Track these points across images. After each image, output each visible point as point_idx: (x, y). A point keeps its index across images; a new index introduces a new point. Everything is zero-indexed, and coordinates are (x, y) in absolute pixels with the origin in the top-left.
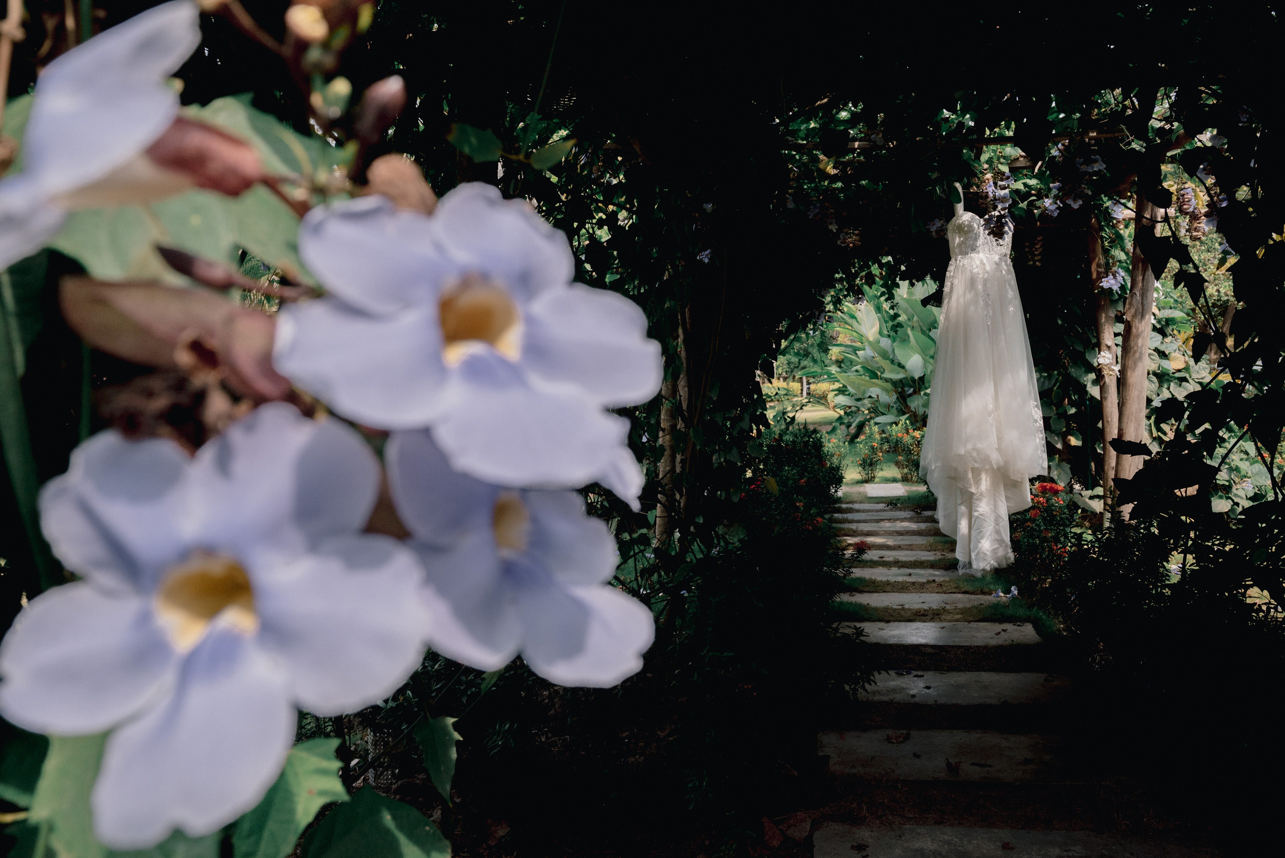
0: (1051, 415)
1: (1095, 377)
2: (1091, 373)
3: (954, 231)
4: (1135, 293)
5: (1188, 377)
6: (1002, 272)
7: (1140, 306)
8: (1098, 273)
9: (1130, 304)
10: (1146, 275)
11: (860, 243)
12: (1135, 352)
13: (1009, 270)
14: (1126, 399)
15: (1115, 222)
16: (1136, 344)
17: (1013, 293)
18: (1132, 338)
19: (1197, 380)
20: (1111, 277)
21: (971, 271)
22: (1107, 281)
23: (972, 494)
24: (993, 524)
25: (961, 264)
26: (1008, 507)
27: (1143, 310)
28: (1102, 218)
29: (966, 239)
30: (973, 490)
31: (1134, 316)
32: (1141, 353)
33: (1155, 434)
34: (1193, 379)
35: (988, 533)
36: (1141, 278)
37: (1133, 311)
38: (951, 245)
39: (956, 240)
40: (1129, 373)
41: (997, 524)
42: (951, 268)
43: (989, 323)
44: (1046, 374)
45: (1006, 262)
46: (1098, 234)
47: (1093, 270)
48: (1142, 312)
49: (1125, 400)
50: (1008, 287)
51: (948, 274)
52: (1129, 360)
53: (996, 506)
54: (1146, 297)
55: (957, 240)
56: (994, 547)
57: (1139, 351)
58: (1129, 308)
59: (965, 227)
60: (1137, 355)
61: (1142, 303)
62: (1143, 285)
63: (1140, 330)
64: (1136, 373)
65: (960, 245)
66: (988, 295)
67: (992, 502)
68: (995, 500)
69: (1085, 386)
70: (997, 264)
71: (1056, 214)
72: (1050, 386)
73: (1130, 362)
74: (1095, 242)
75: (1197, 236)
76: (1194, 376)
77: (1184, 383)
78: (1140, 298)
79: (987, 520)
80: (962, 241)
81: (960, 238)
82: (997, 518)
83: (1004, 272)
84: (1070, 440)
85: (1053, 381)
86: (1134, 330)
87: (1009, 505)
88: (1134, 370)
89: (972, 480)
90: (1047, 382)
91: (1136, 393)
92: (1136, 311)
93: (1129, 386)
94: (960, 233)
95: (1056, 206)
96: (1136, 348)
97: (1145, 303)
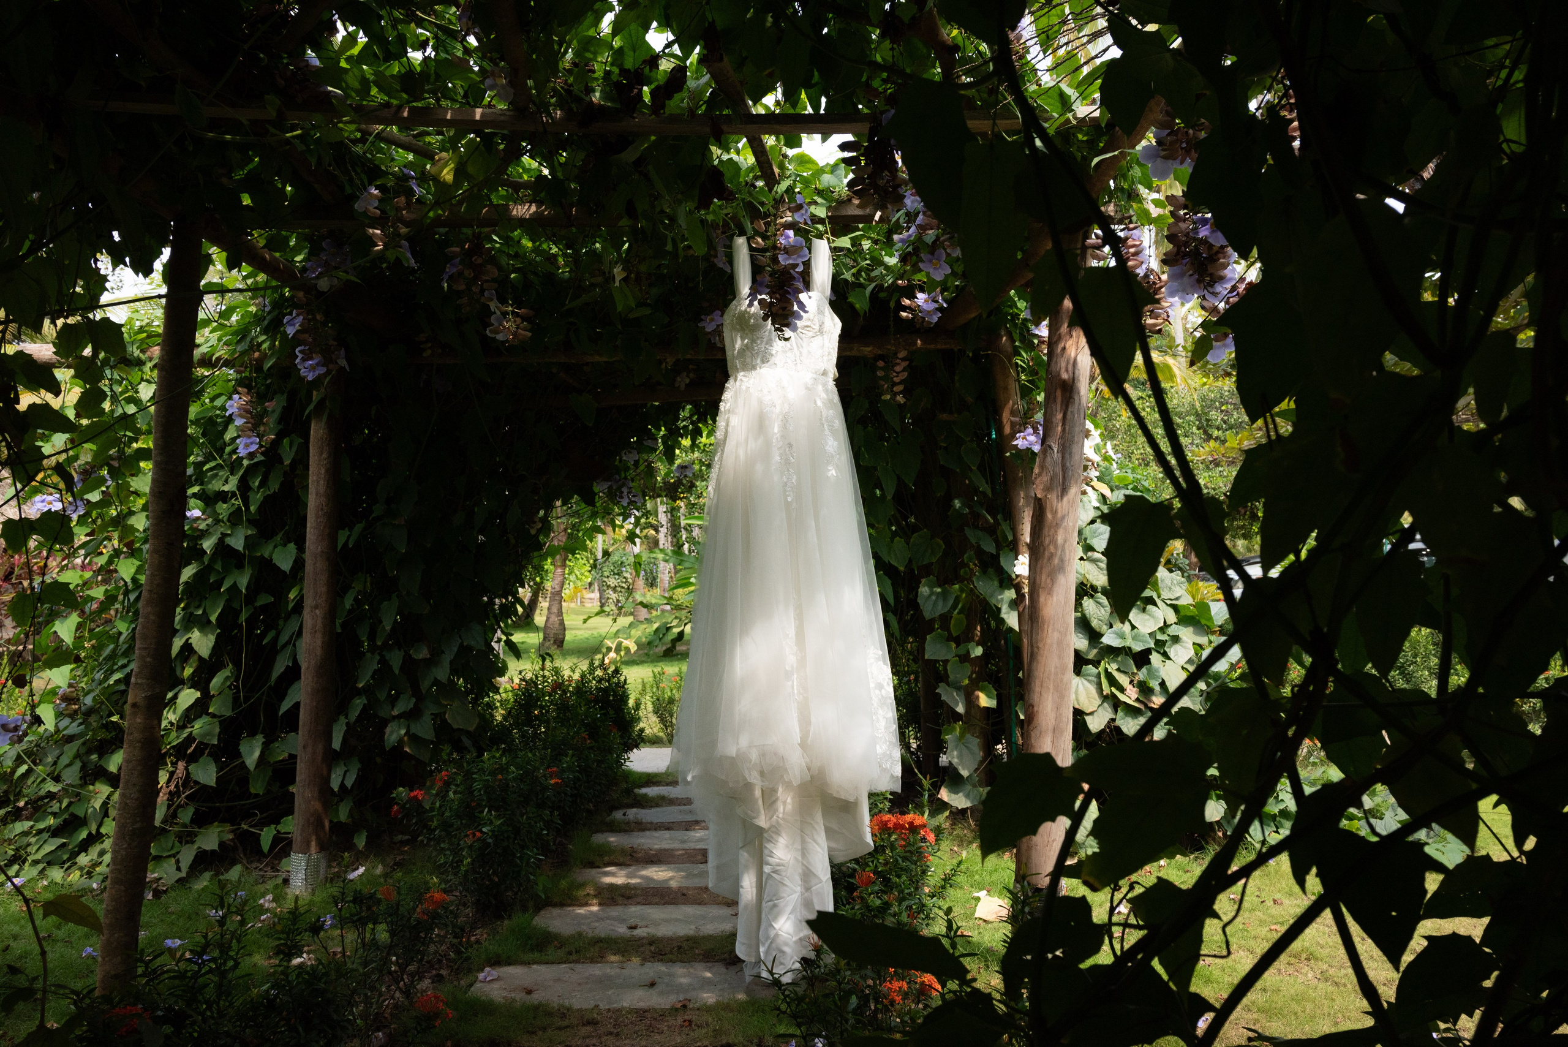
0: (949, 657)
1: (1014, 596)
2: (1009, 589)
3: (734, 328)
4: (1050, 447)
5: (1155, 597)
6: (815, 403)
7: (1059, 469)
8: (1013, 424)
9: (1042, 467)
10: (1069, 413)
11: (529, 334)
12: (1052, 556)
13: (831, 401)
14: (1038, 648)
15: (1036, 341)
16: (1053, 541)
17: (836, 443)
18: (1045, 531)
19: (1169, 602)
20: (1030, 430)
21: (760, 402)
22: (1024, 438)
23: (761, 830)
24: (799, 889)
25: (744, 387)
26: (830, 850)
27: (1064, 477)
28: (1016, 336)
29: (753, 341)
30: (762, 822)
31: (1048, 489)
32: (1062, 560)
33: (1106, 690)
34: (1163, 600)
35: (789, 909)
36: (1060, 416)
37: (1045, 478)
38: (729, 353)
39: (736, 344)
40: (1042, 599)
41: (808, 889)
42: (727, 396)
43: (789, 499)
44: (939, 590)
45: (825, 385)
46: (1010, 361)
47: (1005, 421)
48: (1064, 483)
49: (1035, 650)
50: (827, 432)
51: (722, 406)
52: (1041, 573)
53: (804, 852)
54: (1070, 454)
55: (738, 344)
56: (802, 935)
57: (1059, 552)
58: (1040, 474)
59: (750, 318)
60: (1056, 561)
61: (1064, 466)
62: (1064, 430)
63: (1059, 515)
64: (1055, 598)
65: (742, 352)
66: (790, 446)
67: (798, 846)
68: (803, 842)
69: (999, 610)
70: (807, 388)
71: (935, 319)
72: (946, 610)
73: (1043, 577)
74: (1007, 375)
75: (1155, 325)
76: (1165, 594)
77: (1150, 607)
78: (1060, 455)
79: (787, 882)
80: (746, 345)
81: (743, 339)
82: (807, 875)
83: (819, 403)
84: (978, 697)
85: (951, 602)
86: (1049, 515)
87: (834, 845)
88: (1050, 592)
89: (760, 802)
90: (940, 603)
91: (1056, 635)
92: (1051, 479)
93: (1043, 622)
94: (742, 330)
95: (936, 306)
96: (1052, 549)
97: (1068, 464)
